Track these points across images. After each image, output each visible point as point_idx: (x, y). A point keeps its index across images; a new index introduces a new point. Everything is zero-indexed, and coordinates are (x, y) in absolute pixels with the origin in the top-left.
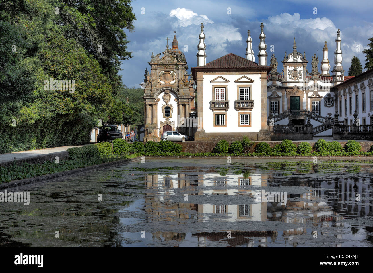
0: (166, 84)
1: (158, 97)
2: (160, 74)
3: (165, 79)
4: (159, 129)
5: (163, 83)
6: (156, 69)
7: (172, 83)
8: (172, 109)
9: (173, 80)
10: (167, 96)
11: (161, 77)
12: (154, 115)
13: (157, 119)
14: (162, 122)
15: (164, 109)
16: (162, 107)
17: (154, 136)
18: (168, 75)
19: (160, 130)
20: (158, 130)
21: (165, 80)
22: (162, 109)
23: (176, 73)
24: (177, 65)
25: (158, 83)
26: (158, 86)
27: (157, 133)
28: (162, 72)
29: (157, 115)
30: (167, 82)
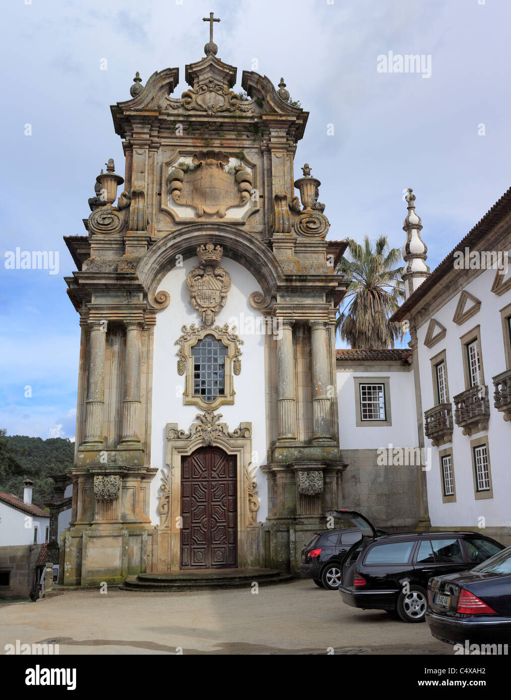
0: (203, 220)
1: (160, 288)
2: (171, 170)
3: (199, 191)
4: (159, 475)
5: (184, 214)
6: (153, 146)
7: (236, 215)
8: (238, 353)
9: (242, 202)
10: (209, 284)
11: (177, 184)
12: (132, 390)
13: (147, 412)
14: (175, 431)
15: (187, 352)
16: (184, 339)
17: (131, 517)
18: (215, 171)
19: (165, 480)
20: (155, 484)
21: (198, 203)
22: (181, 354)
23: (253, 166)
24: (257, 129)
25: (162, 217)
26: (161, 228)
27: (146, 502)
28: (182, 160)
29: (149, 391)
30: (208, 210)
